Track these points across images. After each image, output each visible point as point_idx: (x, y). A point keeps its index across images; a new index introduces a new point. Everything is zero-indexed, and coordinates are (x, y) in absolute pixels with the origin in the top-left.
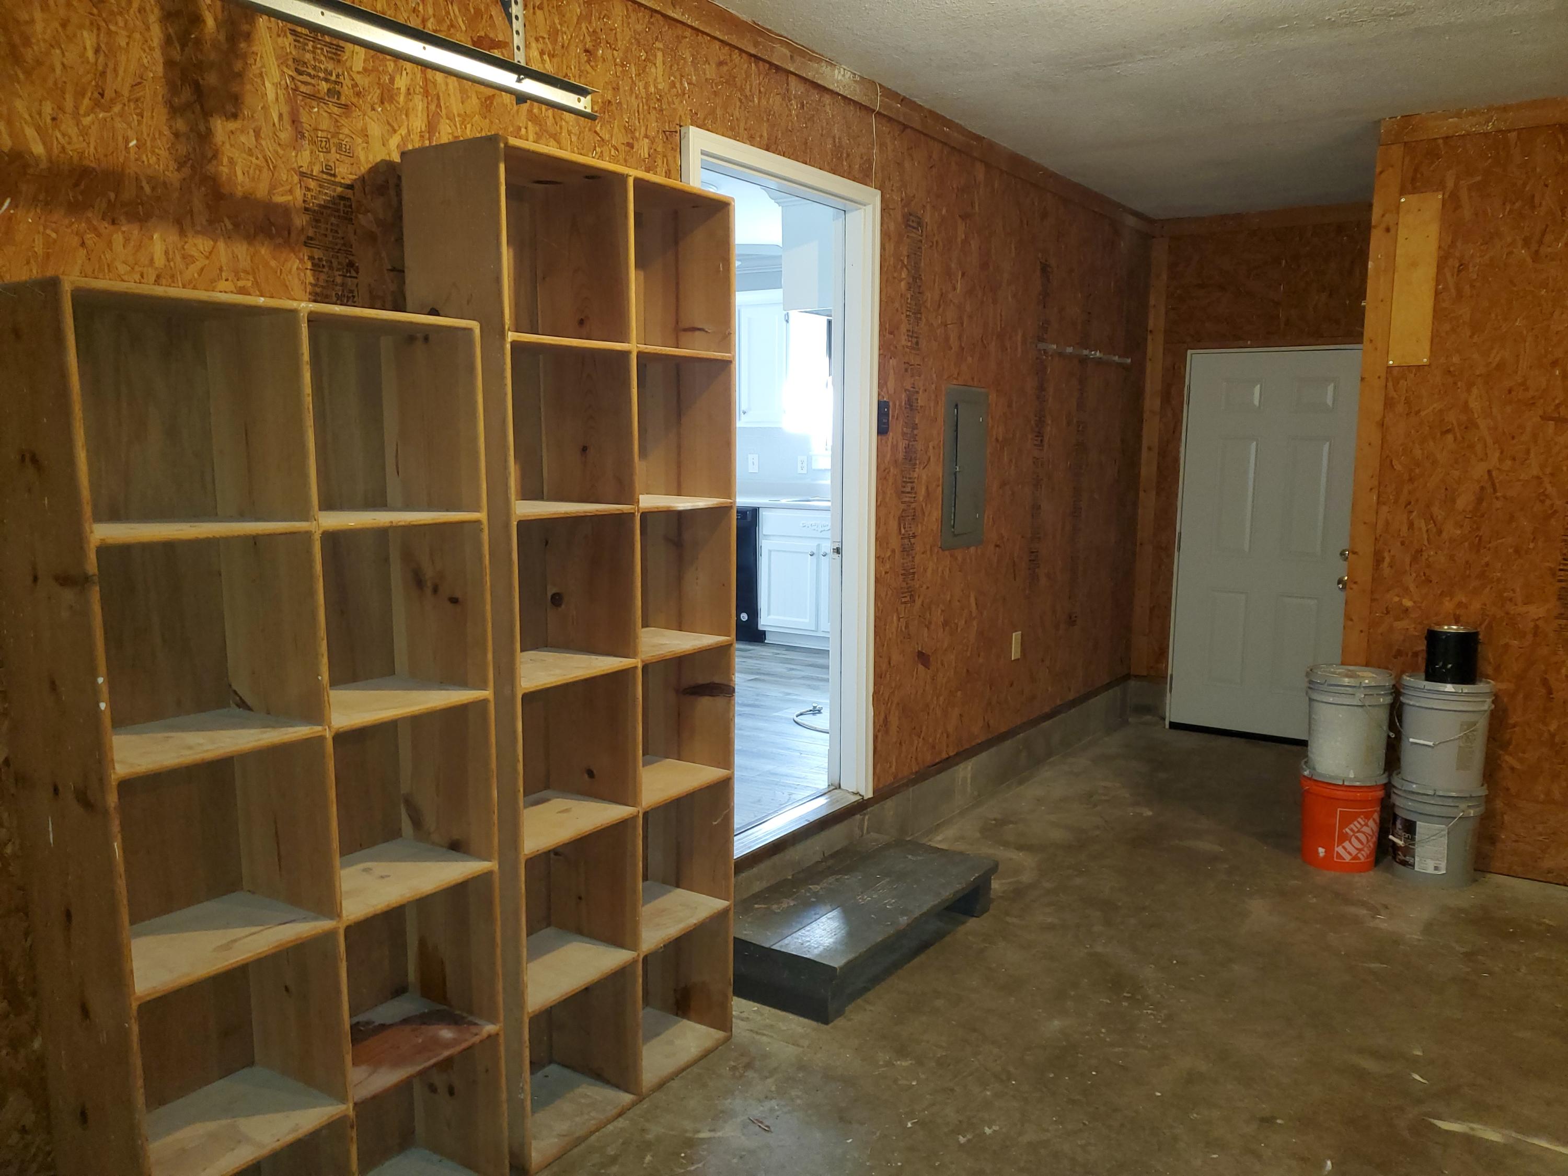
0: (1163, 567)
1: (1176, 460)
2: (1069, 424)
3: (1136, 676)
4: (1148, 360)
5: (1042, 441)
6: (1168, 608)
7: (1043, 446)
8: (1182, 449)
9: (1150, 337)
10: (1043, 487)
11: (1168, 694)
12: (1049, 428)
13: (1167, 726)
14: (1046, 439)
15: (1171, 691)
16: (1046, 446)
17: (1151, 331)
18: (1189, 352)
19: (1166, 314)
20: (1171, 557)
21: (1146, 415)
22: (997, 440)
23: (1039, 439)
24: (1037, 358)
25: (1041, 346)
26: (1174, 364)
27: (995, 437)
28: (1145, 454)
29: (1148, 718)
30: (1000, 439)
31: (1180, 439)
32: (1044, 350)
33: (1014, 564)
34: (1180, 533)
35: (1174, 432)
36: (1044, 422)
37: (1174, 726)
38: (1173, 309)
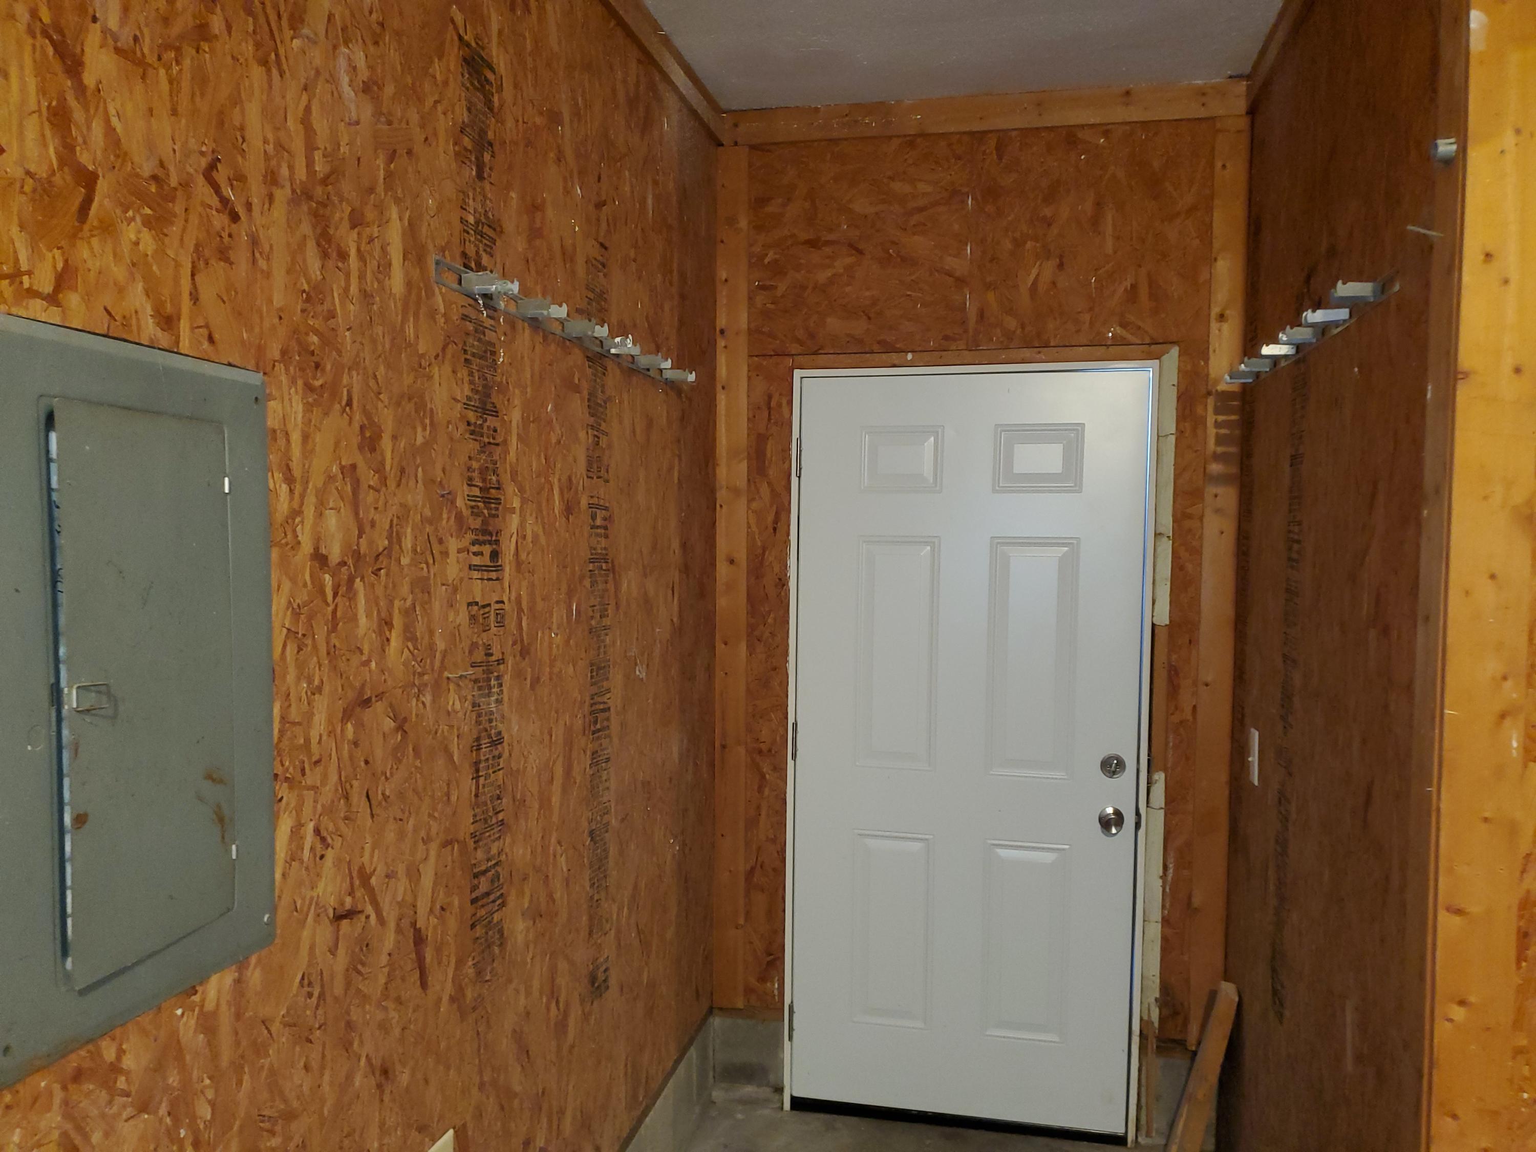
0: (767, 792)
1: (782, 583)
2: (569, 509)
3: (721, 1009)
4: (719, 387)
5: (495, 555)
6: (780, 872)
7: (499, 568)
8: (792, 561)
9: (721, 343)
10: (507, 678)
11: (787, 1043)
12: (514, 521)
13: (787, 1105)
14: (508, 548)
15: (791, 1038)
16: (508, 571)
17: (722, 332)
18: (797, 373)
19: (750, 298)
20: (780, 770)
21: (722, 495)
22: (320, 559)
23: (487, 549)
24: (465, 317)
25: (477, 282)
26: (770, 397)
27: (307, 547)
28: (722, 570)
29: (749, 1090)
30: (335, 553)
31: (787, 542)
32: (487, 296)
33: (419, 940)
34: (795, 725)
35: (775, 529)
36: (498, 501)
37: (799, 1104)
38: (762, 288)
